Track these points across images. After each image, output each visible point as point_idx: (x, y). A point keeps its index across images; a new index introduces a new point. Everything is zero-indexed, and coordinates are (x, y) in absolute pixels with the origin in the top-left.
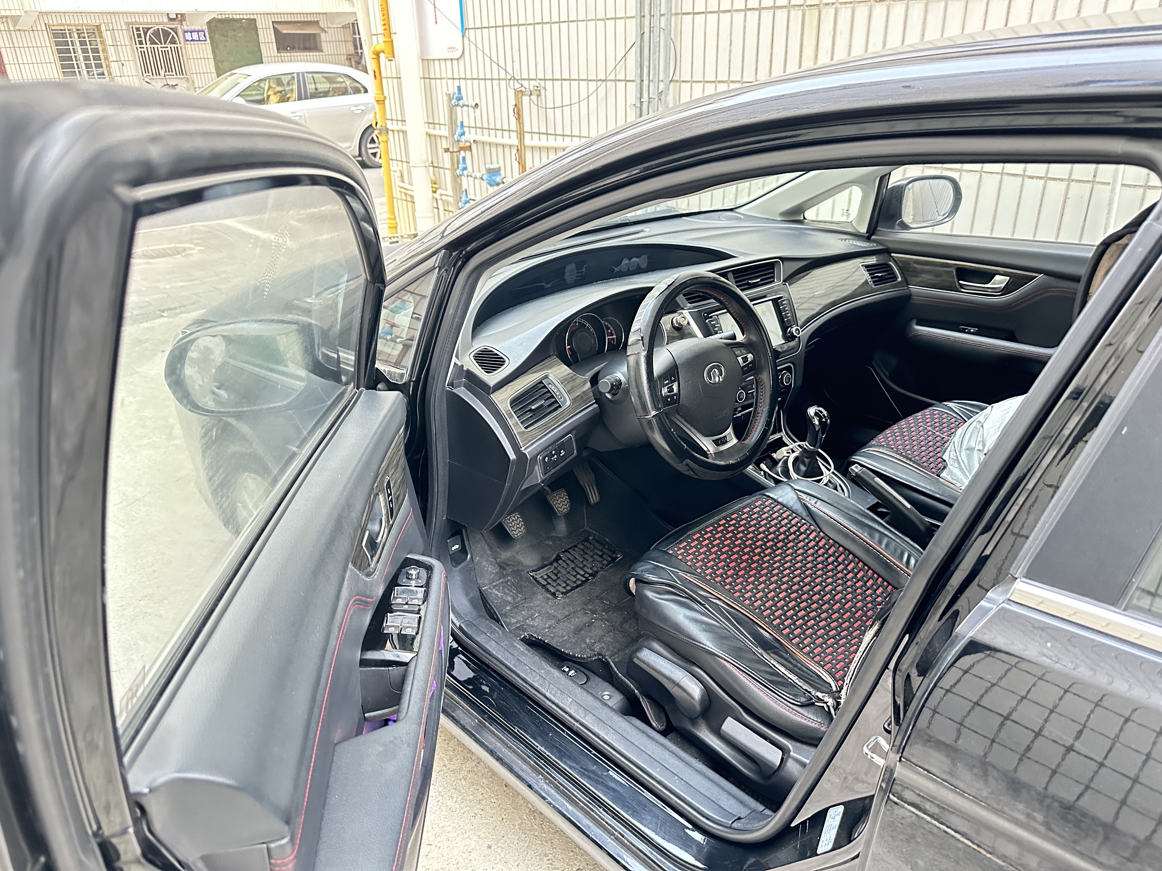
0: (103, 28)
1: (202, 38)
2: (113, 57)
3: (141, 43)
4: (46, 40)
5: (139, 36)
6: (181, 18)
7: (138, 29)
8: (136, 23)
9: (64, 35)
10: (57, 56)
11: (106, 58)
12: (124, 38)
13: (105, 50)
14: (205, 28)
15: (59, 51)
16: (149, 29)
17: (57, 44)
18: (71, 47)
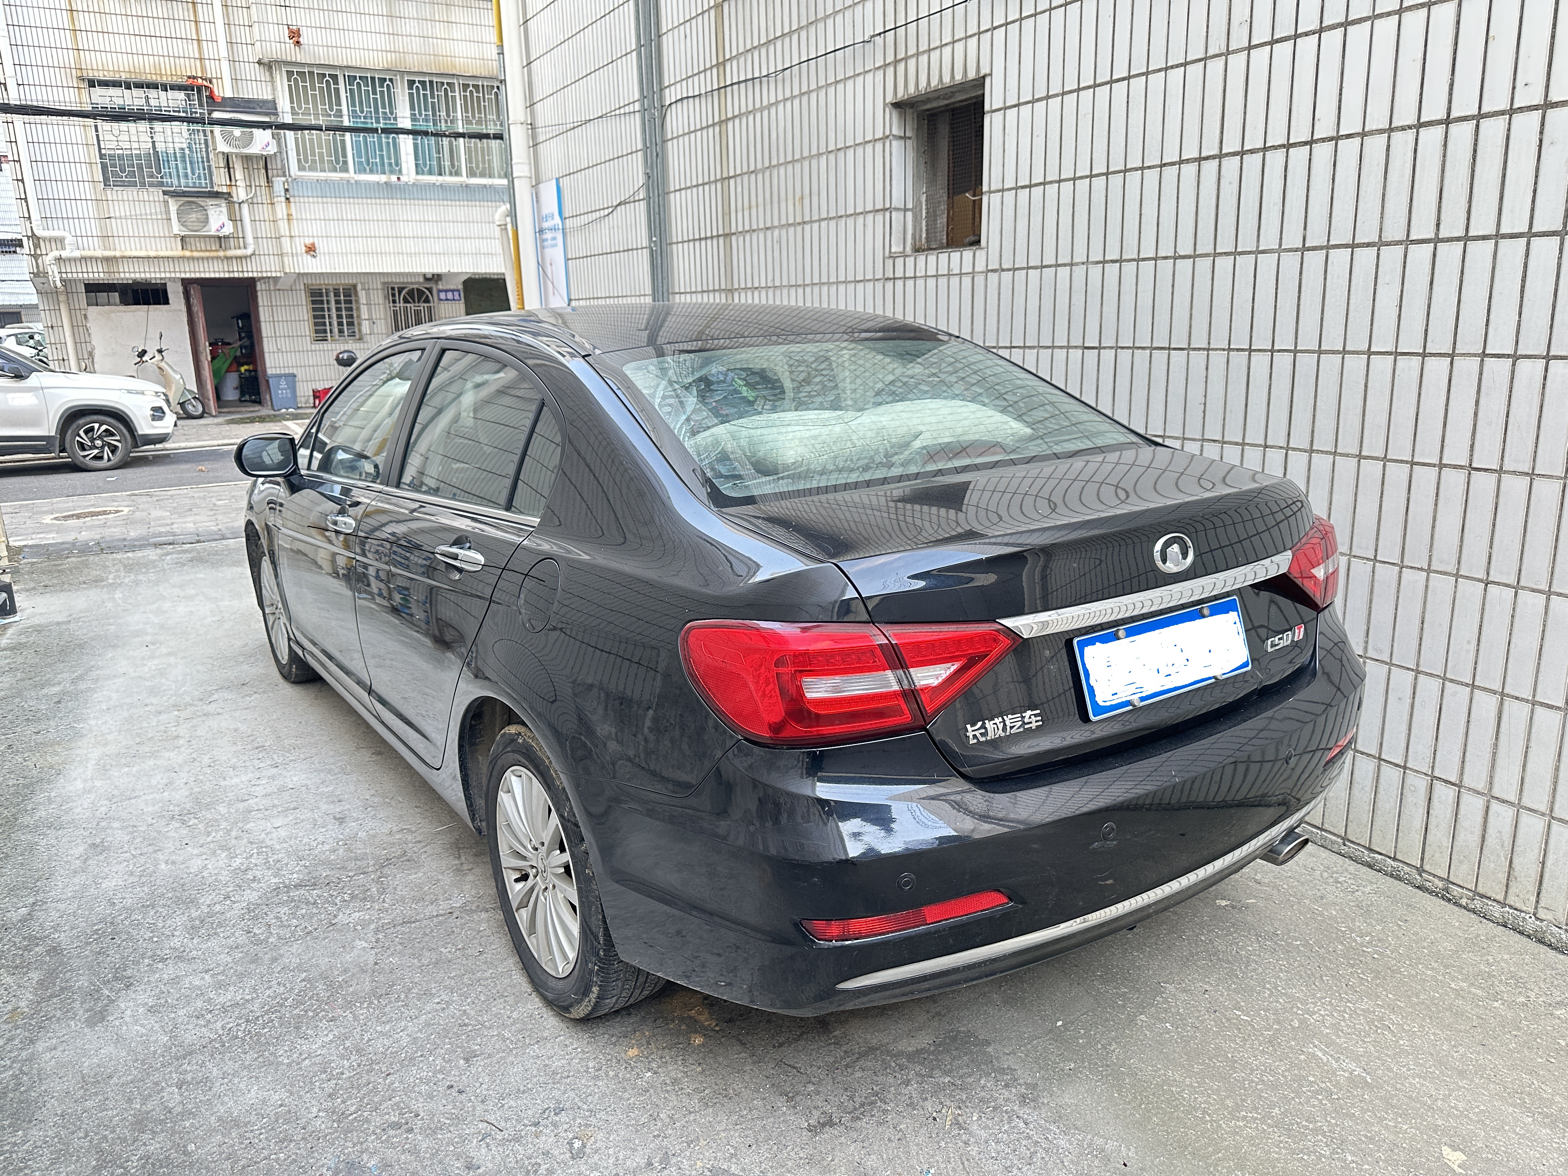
0: (359, 287)
1: (457, 297)
2: (364, 314)
3: (394, 302)
4: (303, 298)
5: (394, 295)
6: (437, 278)
7: (393, 289)
8: (392, 282)
9: (321, 295)
10: (311, 313)
11: (359, 316)
12: (378, 297)
13: (358, 309)
14: (461, 287)
15: (314, 310)
16: (403, 288)
17: (313, 302)
18: (326, 306)
